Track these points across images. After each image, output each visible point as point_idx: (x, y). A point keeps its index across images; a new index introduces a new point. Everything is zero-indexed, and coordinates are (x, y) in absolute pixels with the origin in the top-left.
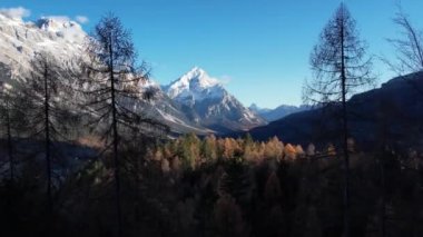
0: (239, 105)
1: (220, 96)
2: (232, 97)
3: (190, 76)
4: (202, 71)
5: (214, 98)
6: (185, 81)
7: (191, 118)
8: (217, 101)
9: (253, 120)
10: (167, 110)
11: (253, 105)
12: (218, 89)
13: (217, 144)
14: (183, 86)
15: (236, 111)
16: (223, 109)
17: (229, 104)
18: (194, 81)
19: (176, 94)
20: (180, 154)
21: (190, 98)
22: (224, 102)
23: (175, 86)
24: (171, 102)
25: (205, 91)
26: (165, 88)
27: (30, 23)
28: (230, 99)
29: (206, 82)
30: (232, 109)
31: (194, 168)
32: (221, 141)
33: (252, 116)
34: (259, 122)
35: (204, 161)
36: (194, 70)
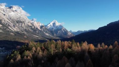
0: (67, 31)
1: (61, 28)
2: (65, 28)
3: (53, 22)
4: (56, 21)
5: (60, 29)
6: (51, 24)
7: (53, 34)
8: (61, 29)
9: (71, 35)
10: (46, 32)
11: (71, 31)
12: (61, 26)
13: (62, 44)
14: (51, 25)
15: (66, 32)
16: (62, 32)
17: (64, 30)
18: (54, 24)
19: (49, 27)
20: (47, 49)
21: (53, 29)
22: (62, 30)
23: (49, 25)
24: (47, 30)
25: (57, 27)
26: (46, 26)
27: (7, 7)
28: (64, 29)
29: (58, 24)
30: (65, 32)
31: (53, 54)
32: (63, 43)
33: (70, 34)
34: (72, 35)
35: (56, 51)
36: (54, 21)
